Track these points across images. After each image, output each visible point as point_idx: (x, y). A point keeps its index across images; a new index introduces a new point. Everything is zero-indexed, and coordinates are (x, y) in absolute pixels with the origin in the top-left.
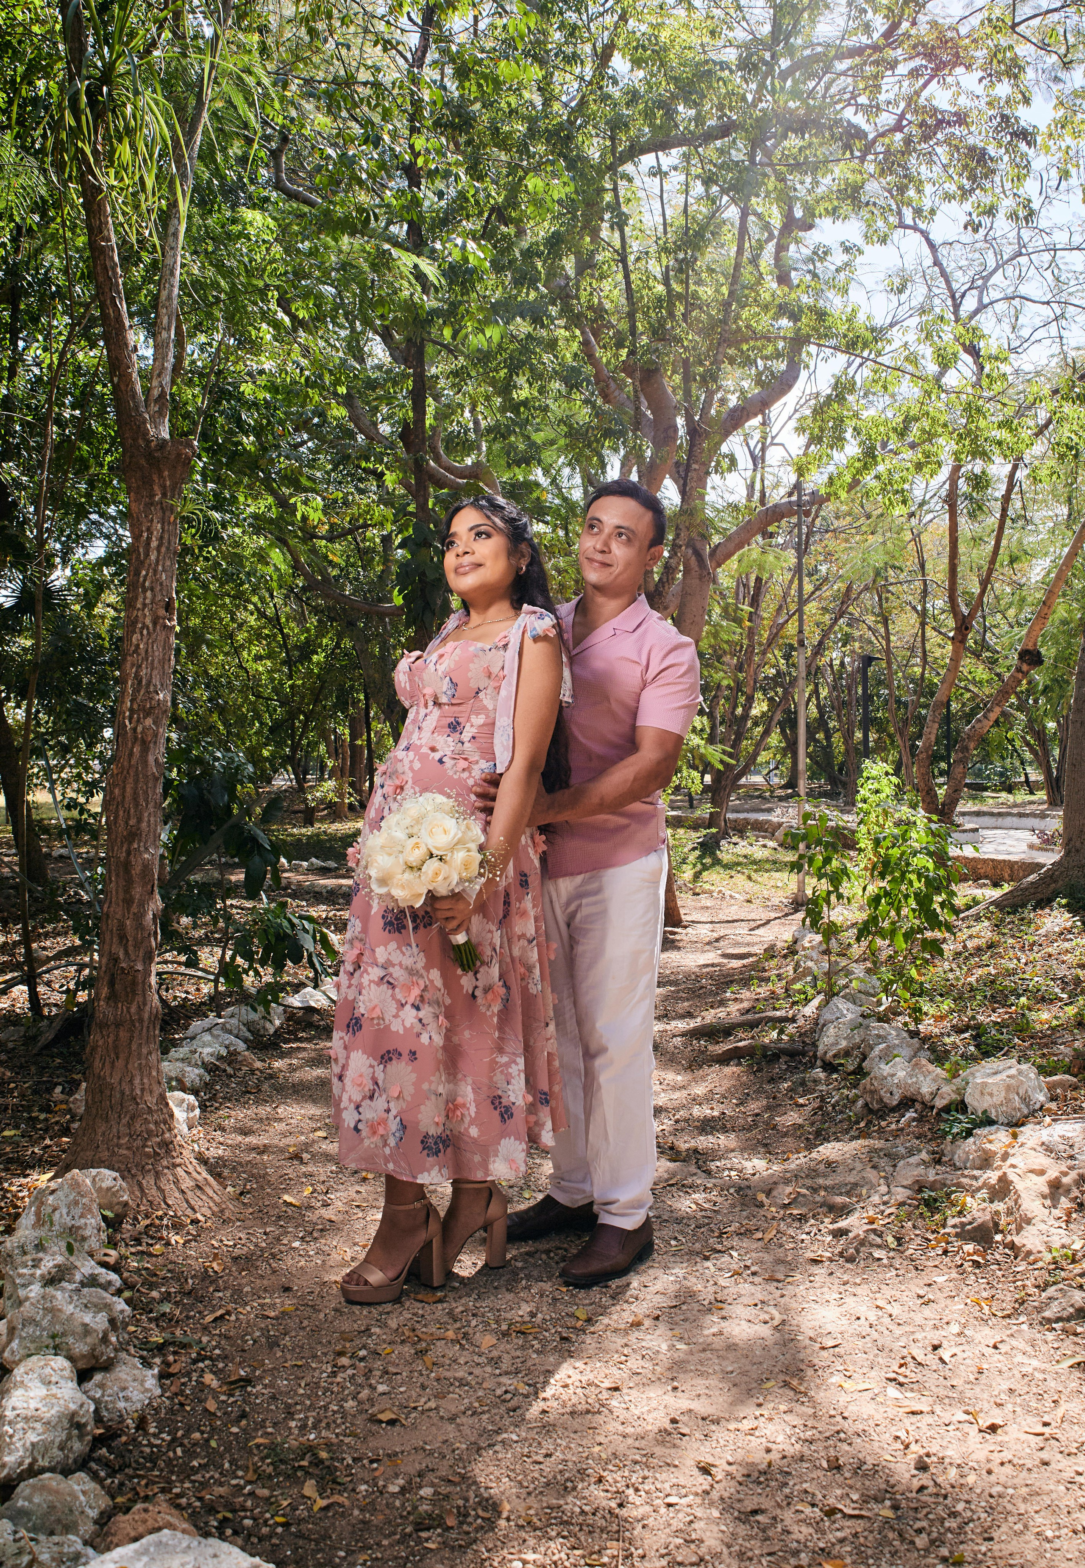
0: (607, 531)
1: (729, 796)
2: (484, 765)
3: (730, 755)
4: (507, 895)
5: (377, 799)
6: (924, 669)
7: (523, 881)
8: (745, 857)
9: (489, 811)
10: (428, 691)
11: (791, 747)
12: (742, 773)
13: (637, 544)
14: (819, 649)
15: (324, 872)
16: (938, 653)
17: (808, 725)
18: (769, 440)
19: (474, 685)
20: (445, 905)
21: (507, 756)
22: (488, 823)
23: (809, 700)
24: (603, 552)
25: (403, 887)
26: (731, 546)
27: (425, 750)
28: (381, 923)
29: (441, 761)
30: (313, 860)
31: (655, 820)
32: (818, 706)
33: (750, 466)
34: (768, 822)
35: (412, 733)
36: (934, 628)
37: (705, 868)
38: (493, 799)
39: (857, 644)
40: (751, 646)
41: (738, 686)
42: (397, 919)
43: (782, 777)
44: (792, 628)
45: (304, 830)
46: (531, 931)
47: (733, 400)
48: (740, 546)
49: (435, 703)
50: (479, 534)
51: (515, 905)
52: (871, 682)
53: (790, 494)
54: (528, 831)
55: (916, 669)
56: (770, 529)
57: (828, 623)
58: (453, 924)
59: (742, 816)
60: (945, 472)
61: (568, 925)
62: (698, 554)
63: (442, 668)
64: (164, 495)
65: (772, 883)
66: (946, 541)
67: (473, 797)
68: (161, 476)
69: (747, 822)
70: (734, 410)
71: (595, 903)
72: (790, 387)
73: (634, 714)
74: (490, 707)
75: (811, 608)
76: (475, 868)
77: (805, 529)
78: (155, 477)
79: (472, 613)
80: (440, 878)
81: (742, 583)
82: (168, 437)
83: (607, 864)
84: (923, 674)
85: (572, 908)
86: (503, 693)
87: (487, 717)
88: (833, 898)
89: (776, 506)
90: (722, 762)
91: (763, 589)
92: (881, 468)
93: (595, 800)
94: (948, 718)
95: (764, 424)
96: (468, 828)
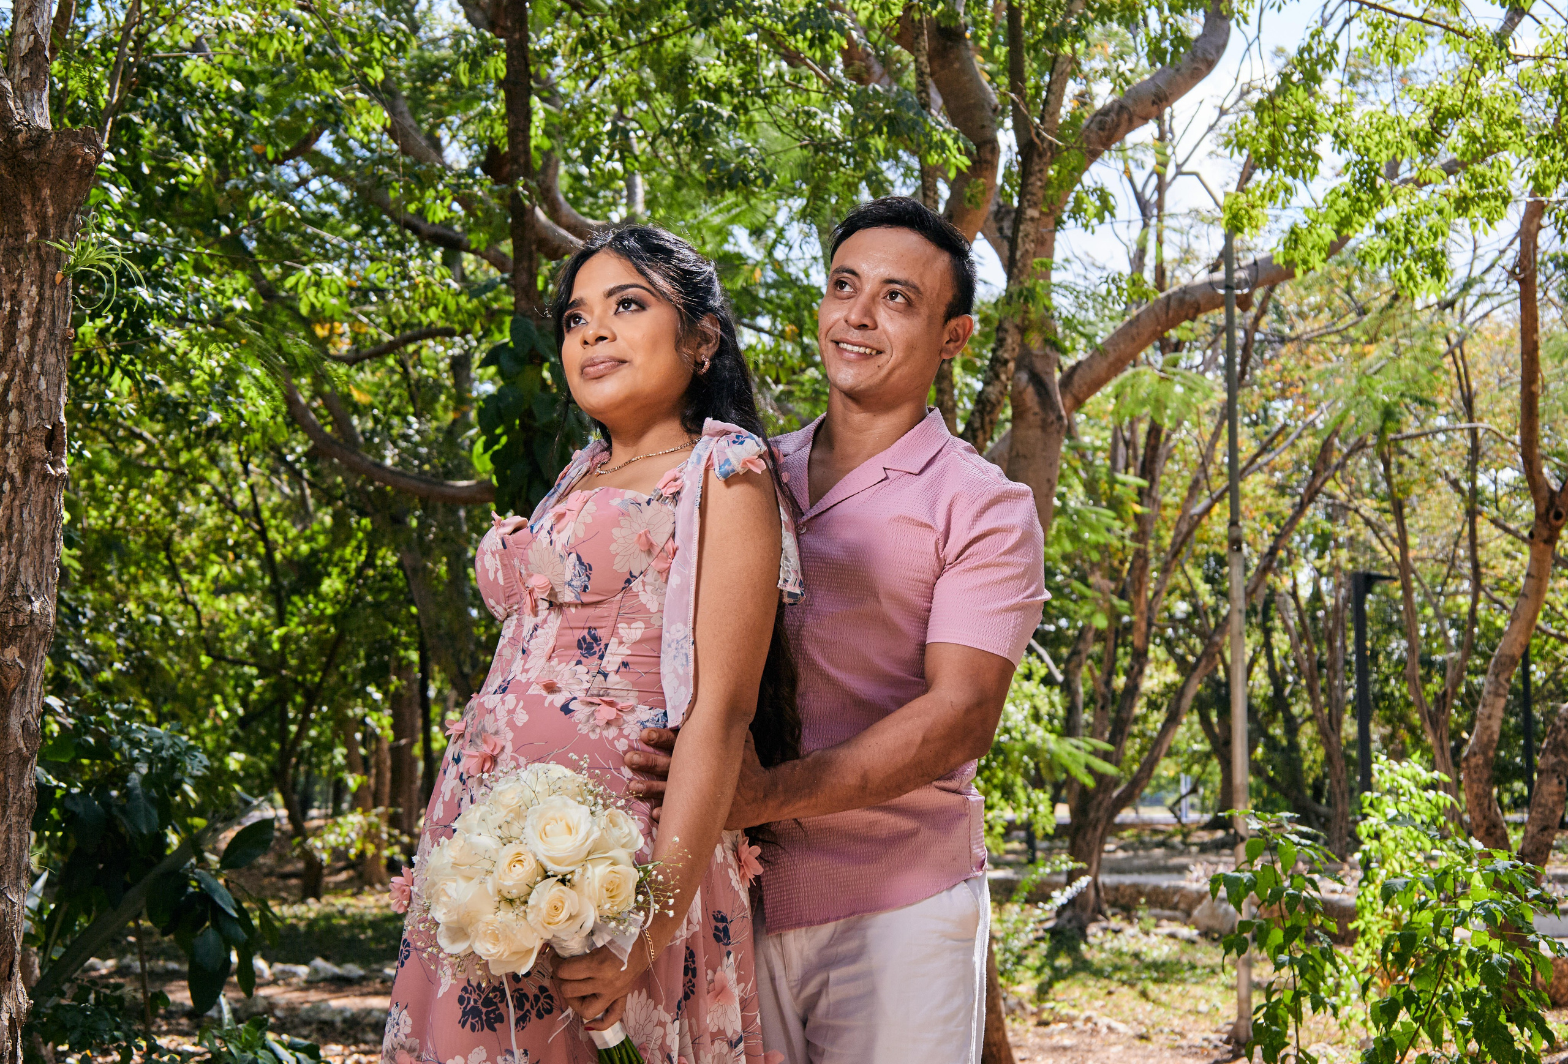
0: (868, 288)
1: (1102, 841)
2: (644, 713)
3: (1106, 756)
4: (691, 955)
5: (447, 784)
6: (1475, 601)
7: (721, 932)
8: (1136, 956)
9: (656, 798)
10: (537, 581)
11: (1222, 747)
12: (1128, 799)
13: (924, 311)
14: (1270, 562)
15: (340, 984)
16: (1504, 568)
17: (1251, 711)
18: (1171, 171)
19: (621, 567)
20: (578, 972)
21: (686, 694)
22: (655, 821)
23: (1253, 661)
24: (862, 327)
25: (496, 938)
26: (1102, 366)
27: (536, 690)
28: (457, 1011)
29: (566, 709)
30: (319, 962)
31: (964, 823)
32: (1271, 673)
33: (1136, 213)
34: (1177, 890)
35: (510, 662)
36: (1494, 521)
37: (1059, 975)
38: (663, 776)
39: (1344, 554)
40: (1141, 556)
41: (1119, 633)
42: (487, 1002)
43: (1204, 810)
44: (1217, 525)
45: (300, 909)
46: (734, 1024)
47: (1103, 94)
48: (1117, 367)
49: (551, 604)
50: (625, 303)
51: (705, 976)
52: (1371, 629)
53: (1215, 268)
54: (728, 837)
55: (1461, 600)
56: (1173, 334)
57: (1289, 513)
58: (595, 1010)
59: (1128, 879)
60: (1512, 220)
61: (804, 1022)
62: (1039, 383)
63: (561, 539)
64: (43, 233)
65: (1188, 1004)
66: (1515, 355)
67: (627, 773)
68: (36, 197)
69: (1138, 890)
70: (1105, 112)
71: (854, 978)
72: (1210, 65)
73: (924, 620)
74: (653, 607)
75: (1254, 485)
76: (628, 896)
77: (1240, 334)
78: (26, 200)
79: (615, 445)
80: (564, 915)
81: (1122, 440)
82: (48, 126)
83: (874, 905)
84: (1473, 611)
85: (811, 988)
86: (674, 579)
87: (648, 625)
88: (1306, 1004)
89: (1185, 290)
90: (1089, 769)
91: (1162, 451)
92: (1390, 213)
93: (852, 779)
94: (1525, 696)
95: (1162, 138)
96: (613, 822)
